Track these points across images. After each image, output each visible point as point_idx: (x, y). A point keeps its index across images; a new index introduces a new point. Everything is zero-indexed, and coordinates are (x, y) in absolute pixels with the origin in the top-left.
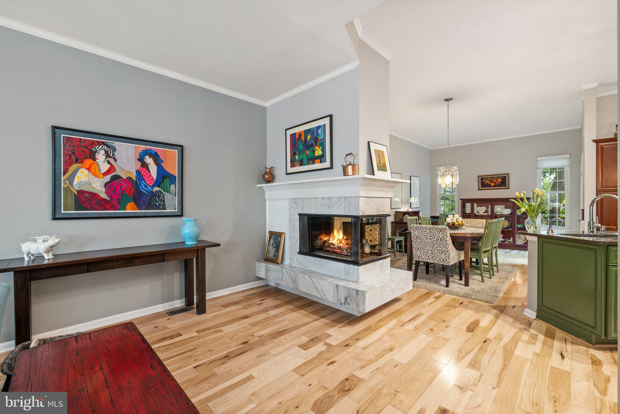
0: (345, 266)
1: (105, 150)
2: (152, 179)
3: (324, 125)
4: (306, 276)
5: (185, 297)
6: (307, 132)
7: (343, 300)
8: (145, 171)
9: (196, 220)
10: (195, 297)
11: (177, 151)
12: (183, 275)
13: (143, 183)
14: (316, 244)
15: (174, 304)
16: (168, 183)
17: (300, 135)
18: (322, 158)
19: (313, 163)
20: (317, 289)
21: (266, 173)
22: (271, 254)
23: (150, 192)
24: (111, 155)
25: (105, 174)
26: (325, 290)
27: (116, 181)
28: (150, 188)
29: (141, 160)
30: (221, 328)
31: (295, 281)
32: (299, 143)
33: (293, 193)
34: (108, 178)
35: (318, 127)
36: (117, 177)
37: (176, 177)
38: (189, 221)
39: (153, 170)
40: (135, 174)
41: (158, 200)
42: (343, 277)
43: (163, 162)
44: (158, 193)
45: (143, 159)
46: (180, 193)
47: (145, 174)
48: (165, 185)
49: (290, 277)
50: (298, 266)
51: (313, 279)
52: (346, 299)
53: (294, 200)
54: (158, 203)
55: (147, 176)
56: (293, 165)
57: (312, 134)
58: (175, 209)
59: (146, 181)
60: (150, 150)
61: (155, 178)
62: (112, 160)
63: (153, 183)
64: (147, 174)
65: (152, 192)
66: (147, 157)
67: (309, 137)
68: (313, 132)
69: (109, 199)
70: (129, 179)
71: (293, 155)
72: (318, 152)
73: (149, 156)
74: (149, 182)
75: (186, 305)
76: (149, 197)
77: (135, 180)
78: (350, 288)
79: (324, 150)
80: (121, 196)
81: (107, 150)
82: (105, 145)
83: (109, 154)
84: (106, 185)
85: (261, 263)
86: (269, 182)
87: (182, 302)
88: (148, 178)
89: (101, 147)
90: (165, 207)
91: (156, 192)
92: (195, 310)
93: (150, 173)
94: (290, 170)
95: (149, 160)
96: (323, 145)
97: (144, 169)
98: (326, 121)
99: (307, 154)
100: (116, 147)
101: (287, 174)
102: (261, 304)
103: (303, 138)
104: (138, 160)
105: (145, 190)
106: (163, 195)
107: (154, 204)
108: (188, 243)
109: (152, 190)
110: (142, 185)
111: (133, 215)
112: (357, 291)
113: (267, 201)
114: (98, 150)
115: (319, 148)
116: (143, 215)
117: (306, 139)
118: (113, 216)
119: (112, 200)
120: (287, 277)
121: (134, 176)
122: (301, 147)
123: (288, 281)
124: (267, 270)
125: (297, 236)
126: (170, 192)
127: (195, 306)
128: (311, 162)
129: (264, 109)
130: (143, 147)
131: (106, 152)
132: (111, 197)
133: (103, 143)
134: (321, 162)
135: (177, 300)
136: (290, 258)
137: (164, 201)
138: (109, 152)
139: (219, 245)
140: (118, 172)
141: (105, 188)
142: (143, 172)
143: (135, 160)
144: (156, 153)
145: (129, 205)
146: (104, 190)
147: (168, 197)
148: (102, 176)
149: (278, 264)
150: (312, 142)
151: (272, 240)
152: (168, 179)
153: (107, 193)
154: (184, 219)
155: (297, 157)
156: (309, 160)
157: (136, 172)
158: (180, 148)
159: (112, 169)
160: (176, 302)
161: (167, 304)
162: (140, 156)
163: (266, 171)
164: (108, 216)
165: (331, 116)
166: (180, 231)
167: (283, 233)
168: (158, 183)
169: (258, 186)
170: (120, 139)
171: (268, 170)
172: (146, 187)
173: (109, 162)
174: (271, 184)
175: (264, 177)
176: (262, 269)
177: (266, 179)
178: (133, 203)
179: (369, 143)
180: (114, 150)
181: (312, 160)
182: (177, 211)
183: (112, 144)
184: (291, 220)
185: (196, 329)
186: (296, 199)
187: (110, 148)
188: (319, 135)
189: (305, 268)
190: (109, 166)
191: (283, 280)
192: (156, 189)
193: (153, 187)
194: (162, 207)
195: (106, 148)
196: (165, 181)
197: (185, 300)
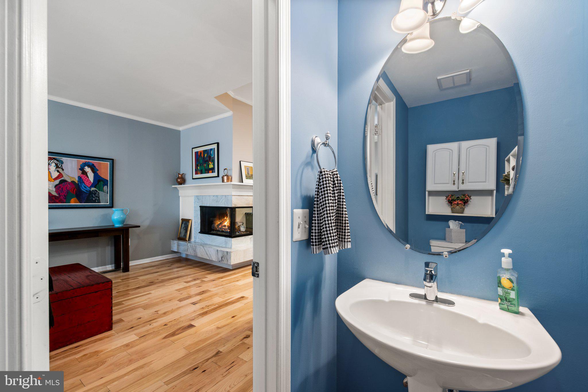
0: (225, 239)
1: (55, 163)
2: (90, 182)
3: (214, 149)
4: (201, 247)
5: (114, 263)
6: (205, 151)
7: (220, 259)
8: (84, 177)
9: (122, 210)
10: (122, 263)
11: (109, 163)
12: (113, 248)
13: (83, 185)
14: (212, 226)
15: (106, 268)
16: (102, 184)
17: (201, 153)
18: (213, 170)
19: (208, 173)
20: (207, 254)
21: (179, 178)
22: (182, 235)
23: (88, 191)
24: (60, 166)
25: (55, 179)
26: (211, 254)
27: (63, 183)
28: (88, 188)
29: (82, 169)
30: (138, 278)
31: (195, 251)
32: (200, 158)
33: (195, 192)
34: (57, 182)
35: (211, 150)
36: (64, 181)
37: (108, 181)
38: (117, 210)
39: (91, 176)
40: (77, 179)
41: (94, 196)
42: (224, 246)
43: (98, 170)
44: (94, 192)
45: (83, 169)
46: (111, 192)
47: (84, 179)
48: (100, 186)
49: (192, 249)
50: (200, 242)
51: (205, 248)
52: (222, 258)
53: (198, 197)
54: (95, 198)
55: (86, 180)
56: (196, 173)
57: (208, 154)
58: (108, 203)
59: (85, 183)
60: (89, 162)
61: (92, 181)
62: (60, 170)
63: (90, 185)
64: (86, 179)
65: (90, 191)
66: (86, 167)
67: (206, 155)
68: (208, 152)
69: (58, 196)
70: (73, 182)
71: (197, 166)
72: (211, 166)
73: (88, 167)
74: (88, 184)
75: (115, 269)
76: (88, 194)
77: (77, 183)
78: (224, 251)
79: (214, 165)
80: (67, 193)
81: (57, 163)
82: (56, 160)
83: (58, 165)
84: (56, 186)
85: (175, 241)
86: (181, 184)
87: (112, 267)
88: (87, 181)
89: (52, 161)
90: (100, 201)
91: (93, 191)
92: (122, 271)
93: (89, 178)
94: (195, 176)
95: (88, 169)
96: (213, 161)
97: (84, 176)
98: (215, 146)
99: (205, 167)
100: (64, 162)
101: (193, 179)
102: (171, 266)
103: (202, 155)
104: (80, 169)
105: (84, 190)
106: (99, 193)
107: (91, 199)
108: (117, 226)
109: (90, 189)
110: (83, 186)
111: (76, 206)
112: (227, 252)
113: (180, 197)
114: (50, 163)
115: (212, 163)
116: (83, 207)
117: (204, 156)
118: (61, 207)
119: (60, 196)
120: (190, 249)
121: (76, 180)
122: (201, 161)
123: (191, 252)
124: (178, 245)
125: (199, 221)
126: (103, 191)
127: (122, 268)
128: (207, 171)
129: (179, 132)
130: (84, 161)
131: (56, 165)
132: (59, 194)
133: (54, 159)
134: (212, 172)
135: (109, 265)
136: (195, 237)
137: (99, 197)
138: (58, 164)
139: (139, 227)
140: (65, 178)
141: (55, 189)
142: (83, 177)
143: (77, 170)
144: (93, 165)
145: (72, 200)
146: (54, 189)
147: (101, 194)
148: (53, 180)
149: (187, 241)
150: (208, 159)
151: (183, 224)
152: (102, 182)
153: (56, 191)
154: (114, 209)
155: (199, 168)
156: (206, 170)
157: (78, 178)
158: (111, 160)
159: (60, 176)
160: (107, 266)
161: (100, 267)
162: (81, 167)
163: (179, 176)
164: (57, 207)
165: (218, 144)
166: (111, 218)
167: (190, 220)
168: (94, 185)
169: (173, 186)
170: (66, 156)
171: (180, 176)
172: (85, 187)
173: (58, 171)
174: (182, 186)
175: (177, 181)
176: (175, 245)
177: (179, 182)
178: (75, 198)
179: (240, 161)
180: (62, 163)
181: (208, 170)
182: (108, 204)
183: (60, 159)
184: (195, 211)
185: (122, 278)
186: (198, 196)
187: (59, 162)
188: (211, 155)
189: (203, 242)
190: (58, 173)
191: (188, 251)
192: (93, 189)
193: (90, 187)
194: (98, 201)
195: (56, 162)
196: (100, 184)
197: (115, 266)
